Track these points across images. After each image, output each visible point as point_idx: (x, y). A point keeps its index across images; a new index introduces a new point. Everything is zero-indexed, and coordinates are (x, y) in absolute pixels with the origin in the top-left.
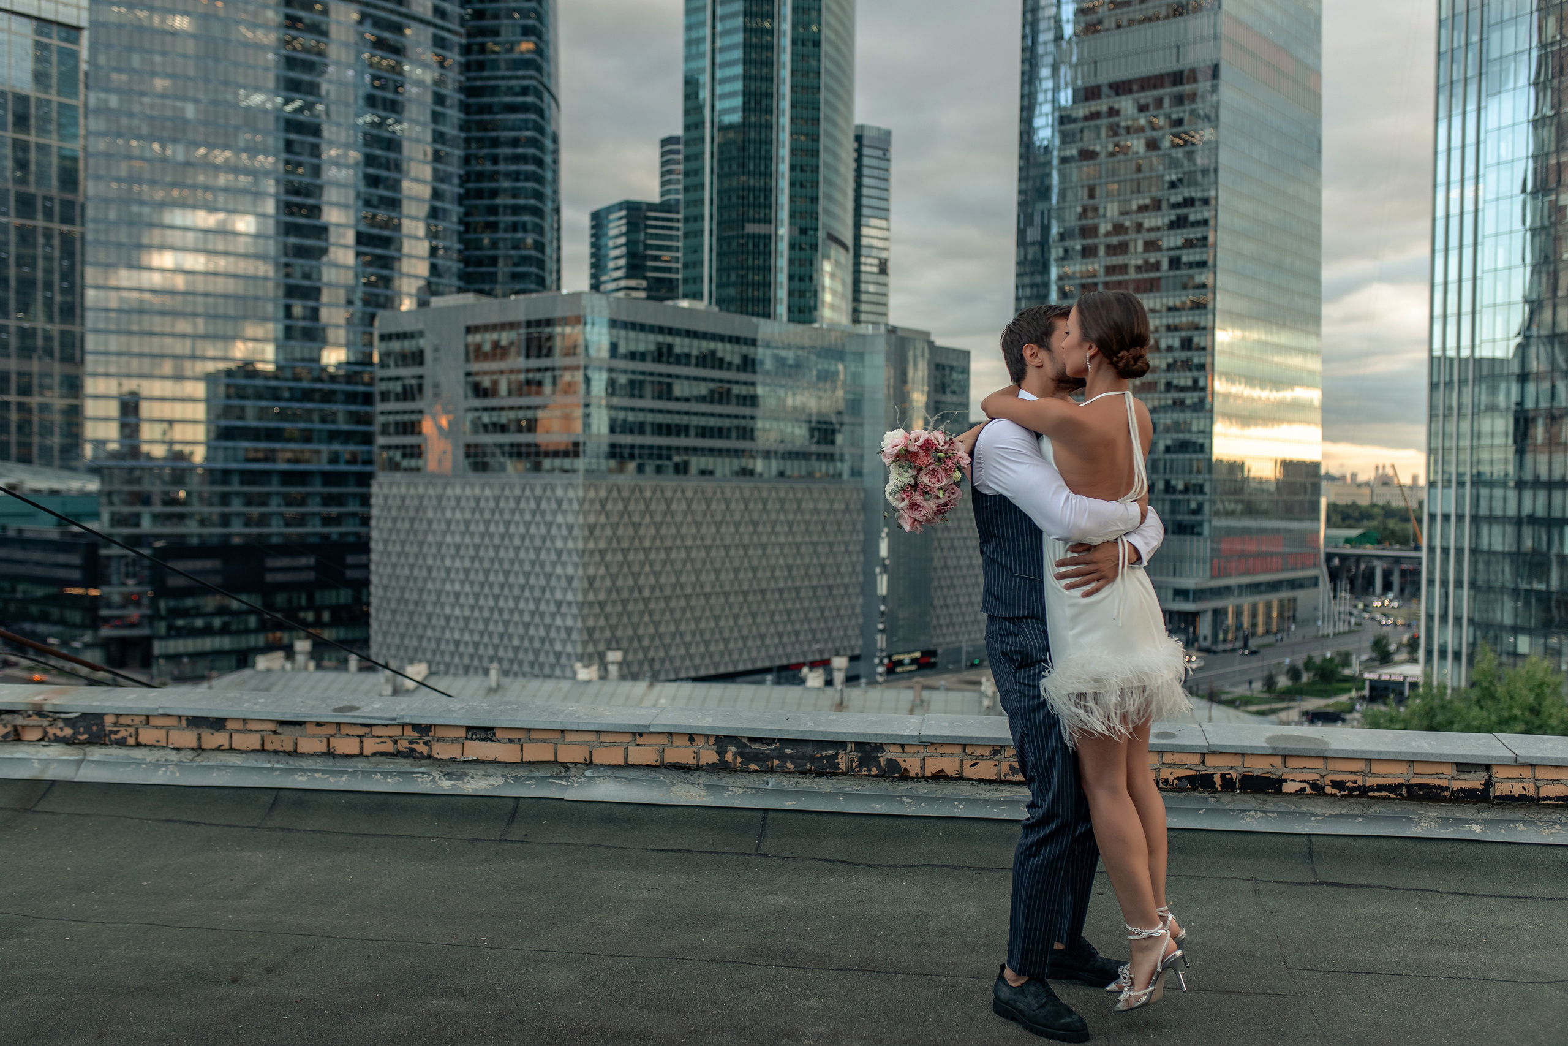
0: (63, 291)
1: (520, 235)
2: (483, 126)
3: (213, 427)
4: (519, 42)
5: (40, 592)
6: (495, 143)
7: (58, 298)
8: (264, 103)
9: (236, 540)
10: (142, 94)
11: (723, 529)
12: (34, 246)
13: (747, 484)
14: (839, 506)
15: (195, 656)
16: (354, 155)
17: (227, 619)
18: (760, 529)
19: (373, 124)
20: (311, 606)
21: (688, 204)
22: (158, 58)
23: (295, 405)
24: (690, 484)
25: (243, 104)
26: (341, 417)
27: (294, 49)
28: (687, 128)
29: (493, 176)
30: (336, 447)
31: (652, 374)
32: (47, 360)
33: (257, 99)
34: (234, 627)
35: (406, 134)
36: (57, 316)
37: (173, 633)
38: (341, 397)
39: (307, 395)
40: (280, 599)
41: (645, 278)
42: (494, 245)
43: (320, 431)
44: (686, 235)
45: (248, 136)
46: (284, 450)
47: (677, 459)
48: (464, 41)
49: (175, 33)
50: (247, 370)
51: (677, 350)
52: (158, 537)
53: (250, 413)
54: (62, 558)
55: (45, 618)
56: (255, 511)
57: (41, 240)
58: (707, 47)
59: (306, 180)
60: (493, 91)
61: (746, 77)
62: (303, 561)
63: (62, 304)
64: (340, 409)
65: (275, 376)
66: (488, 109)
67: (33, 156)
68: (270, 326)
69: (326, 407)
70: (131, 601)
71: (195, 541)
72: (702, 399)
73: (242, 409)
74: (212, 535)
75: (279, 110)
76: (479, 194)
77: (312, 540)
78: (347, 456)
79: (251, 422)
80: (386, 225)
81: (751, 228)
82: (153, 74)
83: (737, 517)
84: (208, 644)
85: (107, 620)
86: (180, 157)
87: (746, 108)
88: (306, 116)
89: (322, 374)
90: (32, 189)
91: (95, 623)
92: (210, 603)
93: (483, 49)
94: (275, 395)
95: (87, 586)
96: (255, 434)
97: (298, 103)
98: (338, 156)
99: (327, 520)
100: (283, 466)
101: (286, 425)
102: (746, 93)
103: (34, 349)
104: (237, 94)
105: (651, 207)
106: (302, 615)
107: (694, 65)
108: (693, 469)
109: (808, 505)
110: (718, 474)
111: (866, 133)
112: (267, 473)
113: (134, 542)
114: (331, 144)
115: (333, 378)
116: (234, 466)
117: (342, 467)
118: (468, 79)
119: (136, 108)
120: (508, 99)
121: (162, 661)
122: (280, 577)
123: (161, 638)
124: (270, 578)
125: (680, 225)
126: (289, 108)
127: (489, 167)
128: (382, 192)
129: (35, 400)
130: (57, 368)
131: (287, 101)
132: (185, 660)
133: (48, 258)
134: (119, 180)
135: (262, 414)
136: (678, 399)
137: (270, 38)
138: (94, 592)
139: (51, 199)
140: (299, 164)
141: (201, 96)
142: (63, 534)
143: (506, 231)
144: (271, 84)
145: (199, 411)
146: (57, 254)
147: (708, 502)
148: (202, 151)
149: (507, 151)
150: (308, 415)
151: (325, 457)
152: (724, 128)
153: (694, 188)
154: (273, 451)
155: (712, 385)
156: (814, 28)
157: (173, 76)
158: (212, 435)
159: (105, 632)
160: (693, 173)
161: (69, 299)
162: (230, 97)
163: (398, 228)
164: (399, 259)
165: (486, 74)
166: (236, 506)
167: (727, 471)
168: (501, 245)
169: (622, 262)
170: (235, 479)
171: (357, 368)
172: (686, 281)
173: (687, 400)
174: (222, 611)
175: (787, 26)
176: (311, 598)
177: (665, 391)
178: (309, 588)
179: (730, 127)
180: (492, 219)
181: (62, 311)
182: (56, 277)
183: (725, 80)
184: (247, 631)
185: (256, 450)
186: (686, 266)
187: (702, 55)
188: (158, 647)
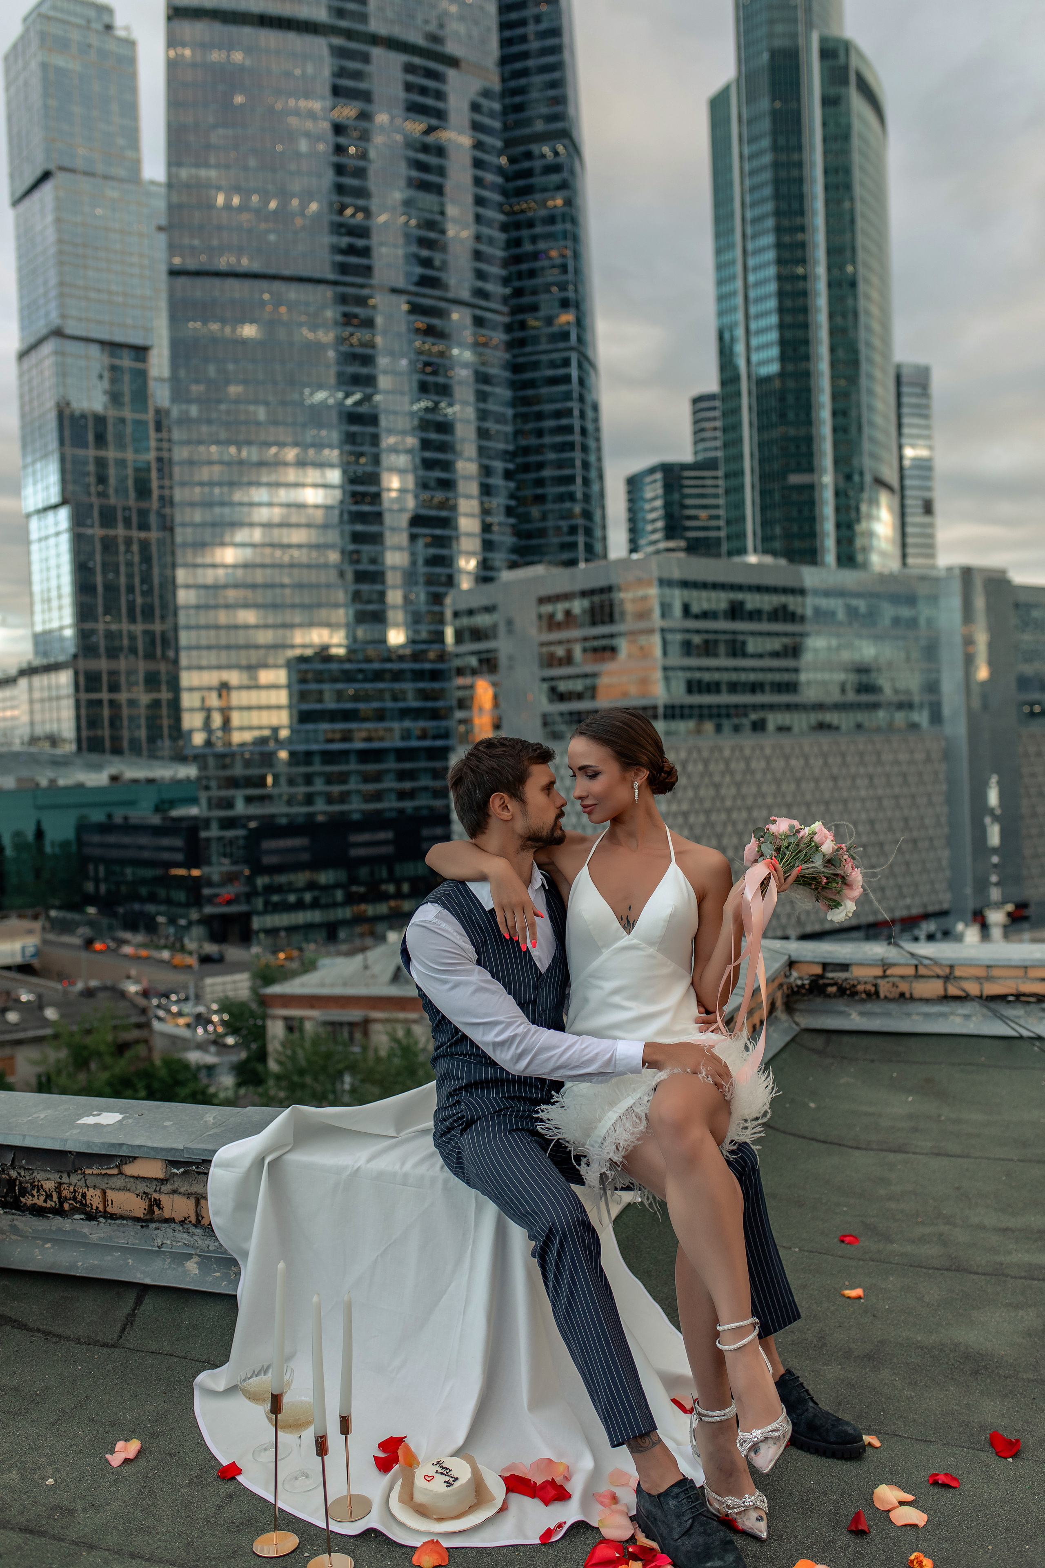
0: (144, 594)
1: (567, 505)
2: (527, 401)
3: (295, 712)
4: (557, 316)
5: (148, 873)
6: (540, 416)
7: (139, 600)
8: (326, 399)
9: (320, 818)
10: (219, 401)
11: (804, 785)
12: (117, 553)
13: (825, 740)
14: (919, 756)
15: (291, 929)
16: (411, 441)
17: (316, 893)
18: (841, 783)
19: (427, 410)
20: (391, 879)
21: (727, 460)
22: (231, 367)
23: (368, 686)
24: (768, 741)
25: (308, 402)
26: (410, 695)
27: (352, 345)
28: (723, 383)
29: (539, 450)
30: (407, 724)
31: (725, 632)
32: (132, 658)
33: (320, 396)
34: (323, 901)
35: (458, 415)
36: (139, 617)
37: (270, 908)
38: (409, 675)
39: (378, 676)
40: (363, 872)
41: (682, 537)
42: (544, 517)
43: (392, 710)
44: (727, 492)
45: (314, 432)
46: (359, 730)
47: (753, 716)
48: (506, 319)
49: (244, 342)
50: (323, 655)
51: (749, 606)
52: (250, 818)
53: (327, 696)
54: (166, 842)
55: (152, 898)
56: (336, 789)
57: (122, 548)
58: (739, 300)
59: (369, 469)
60: (535, 365)
61: (782, 326)
62: (382, 835)
63: (143, 606)
64: (408, 687)
65: (347, 659)
66: (531, 384)
67: (112, 471)
68: (341, 612)
69: (397, 686)
70: (230, 878)
71: (283, 821)
72: (776, 655)
73: (321, 692)
74: (298, 815)
75: (341, 404)
76: (526, 468)
77: (388, 815)
78: (418, 733)
79: (330, 704)
80: (443, 505)
81: (794, 479)
82: (228, 382)
83: (817, 772)
84: (301, 917)
85: (210, 900)
86: (255, 458)
87: (783, 358)
88: (364, 409)
89: (391, 655)
90: (113, 501)
91: (197, 901)
92: (301, 878)
93: (523, 325)
94: (348, 677)
95: (189, 866)
96: (332, 716)
97: (357, 396)
98: (396, 443)
99: (402, 795)
100: (359, 745)
101: (361, 706)
102: (783, 343)
103: (121, 649)
104: (302, 393)
105: (684, 467)
106: (384, 887)
107: (727, 320)
108: (771, 726)
109: (887, 757)
110: (796, 729)
111: (905, 372)
112: (345, 753)
113: (228, 823)
114: (390, 432)
115: (401, 658)
116: (315, 747)
117: (414, 743)
118: (515, 356)
119: (214, 415)
120: (550, 373)
121: (262, 936)
122: (362, 852)
123: (259, 913)
124: (354, 852)
125: (721, 482)
126: (350, 401)
127: (533, 441)
128: (438, 474)
129: (123, 697)
130: (142, 667)
131: (347, 396)
132: (283, 934)
133: (129, 564)
134: (202, 484)
135: (340, 696)
136: (753, 656)
137: (327, 336)
138: (196, 873)
139: (129, 509)
140: (362, 454)
141: (271, 398)
142: (164, 819)
143: (554, 502)
144: (332, 380)
145: (282, 697)
146: (136, 559)
147: (787, 758)
148: (273, 450)
149: (550, 423)
150: (379, 695)
151: (397, 734)
152: (762, 381)
153: (733, 443)
154: (350, 731)
155: (785, 640)
156: (850, 269)
157: (245, 382)
158: (295, 719)
159: (208, 910)
160: (732, 428)
161: (149, 600)
162: (296, 396)
163: (454, 508)
164: (457, 538)
165: (528, 349)
166: (319, 786)
167: (805, 726)
168: (550, 516)
169: (660, 524)
170: (317, 759)
171: (423, 647)
172: (729, 538)
173: (761, 656)
174: (312, 886)
175: (821, 270)
176: (391, 871)
177: (736, 649)
178: (389, 861)
179: (767, 379)
180: (540, 491)
181: (143, 612)
182: (137, 580)
183: (760, 331)
184: (335, 905)
185: (333, 731)
186: (728, 522)
187: (734, 309)
188: (257, 923)
